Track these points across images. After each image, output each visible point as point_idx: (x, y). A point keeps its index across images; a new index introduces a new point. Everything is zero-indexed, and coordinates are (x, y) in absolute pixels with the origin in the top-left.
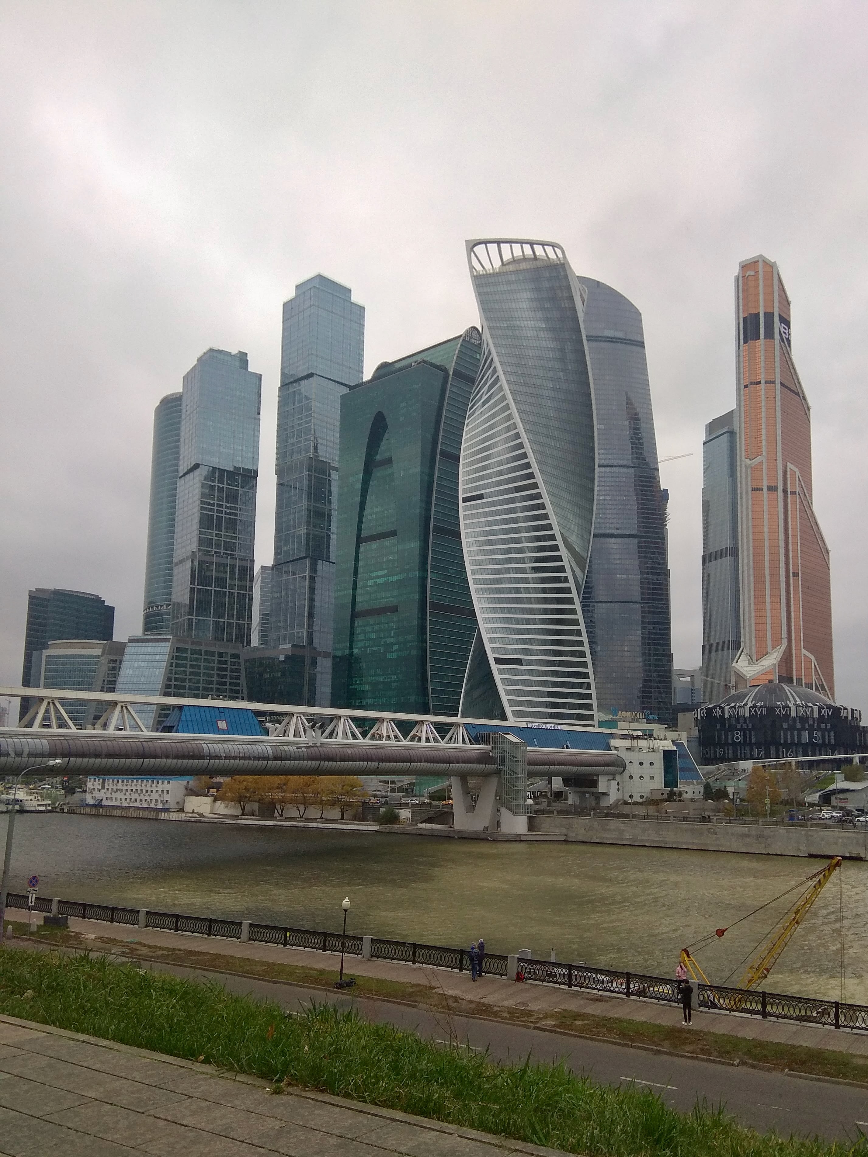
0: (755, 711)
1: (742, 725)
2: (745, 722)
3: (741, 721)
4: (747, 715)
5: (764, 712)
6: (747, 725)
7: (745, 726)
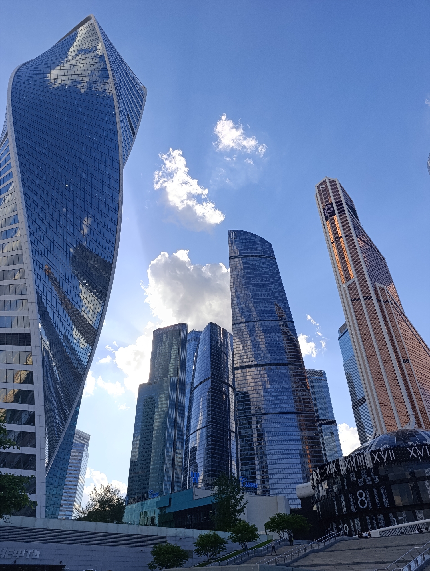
0: (379, 456)
1: (364, 480)
2: (368, 475)
3: (364, 475)
4: (369, 464)
5: (393, 456)
6: (372, 480)
7: (369, 482)
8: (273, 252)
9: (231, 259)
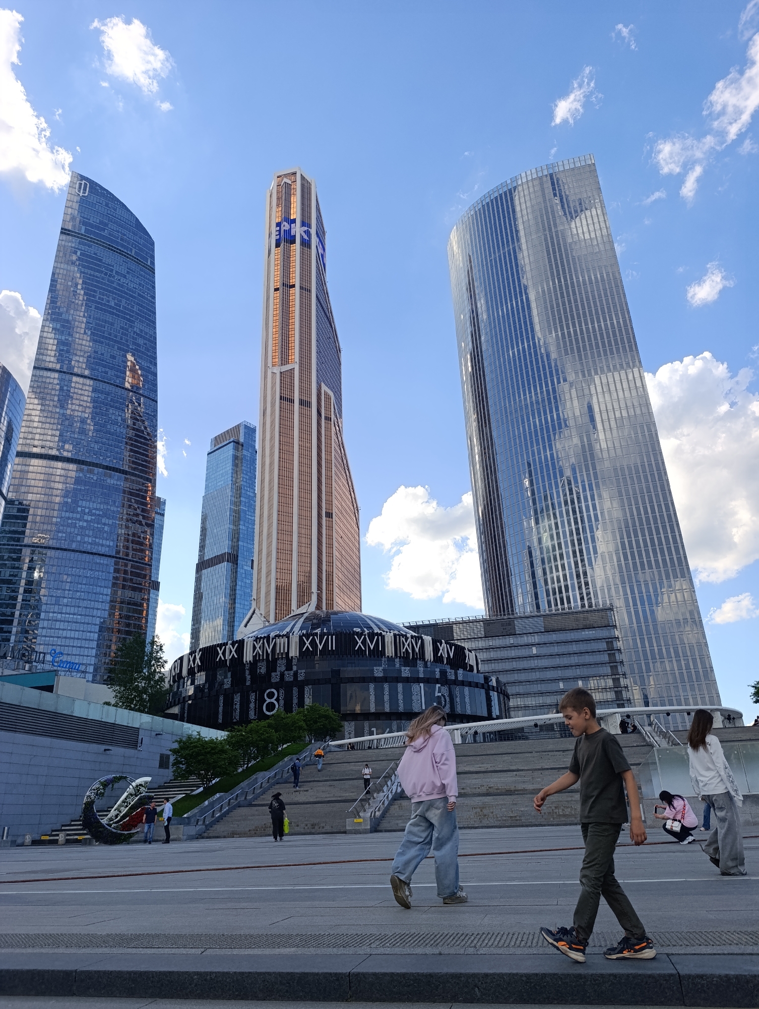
0: (313, 643)
1: (281, 676)
2: (289, 667)
4: (294, 652)
5: (332, 645)
6: (295, 675)
8: (153, 257)
9: (65, 233)
